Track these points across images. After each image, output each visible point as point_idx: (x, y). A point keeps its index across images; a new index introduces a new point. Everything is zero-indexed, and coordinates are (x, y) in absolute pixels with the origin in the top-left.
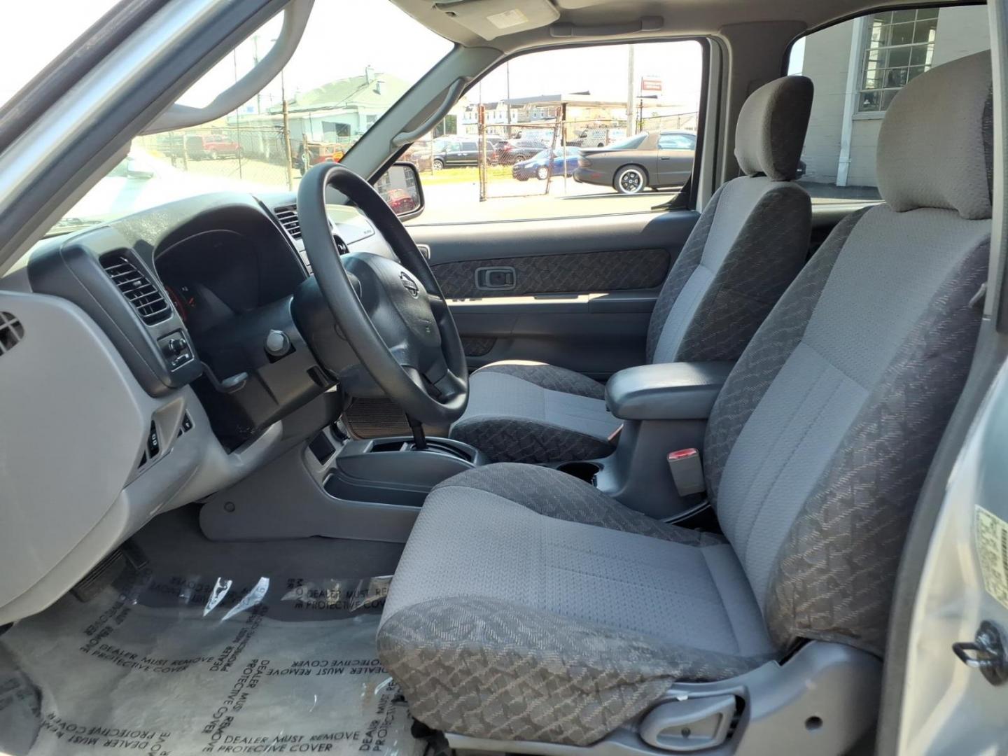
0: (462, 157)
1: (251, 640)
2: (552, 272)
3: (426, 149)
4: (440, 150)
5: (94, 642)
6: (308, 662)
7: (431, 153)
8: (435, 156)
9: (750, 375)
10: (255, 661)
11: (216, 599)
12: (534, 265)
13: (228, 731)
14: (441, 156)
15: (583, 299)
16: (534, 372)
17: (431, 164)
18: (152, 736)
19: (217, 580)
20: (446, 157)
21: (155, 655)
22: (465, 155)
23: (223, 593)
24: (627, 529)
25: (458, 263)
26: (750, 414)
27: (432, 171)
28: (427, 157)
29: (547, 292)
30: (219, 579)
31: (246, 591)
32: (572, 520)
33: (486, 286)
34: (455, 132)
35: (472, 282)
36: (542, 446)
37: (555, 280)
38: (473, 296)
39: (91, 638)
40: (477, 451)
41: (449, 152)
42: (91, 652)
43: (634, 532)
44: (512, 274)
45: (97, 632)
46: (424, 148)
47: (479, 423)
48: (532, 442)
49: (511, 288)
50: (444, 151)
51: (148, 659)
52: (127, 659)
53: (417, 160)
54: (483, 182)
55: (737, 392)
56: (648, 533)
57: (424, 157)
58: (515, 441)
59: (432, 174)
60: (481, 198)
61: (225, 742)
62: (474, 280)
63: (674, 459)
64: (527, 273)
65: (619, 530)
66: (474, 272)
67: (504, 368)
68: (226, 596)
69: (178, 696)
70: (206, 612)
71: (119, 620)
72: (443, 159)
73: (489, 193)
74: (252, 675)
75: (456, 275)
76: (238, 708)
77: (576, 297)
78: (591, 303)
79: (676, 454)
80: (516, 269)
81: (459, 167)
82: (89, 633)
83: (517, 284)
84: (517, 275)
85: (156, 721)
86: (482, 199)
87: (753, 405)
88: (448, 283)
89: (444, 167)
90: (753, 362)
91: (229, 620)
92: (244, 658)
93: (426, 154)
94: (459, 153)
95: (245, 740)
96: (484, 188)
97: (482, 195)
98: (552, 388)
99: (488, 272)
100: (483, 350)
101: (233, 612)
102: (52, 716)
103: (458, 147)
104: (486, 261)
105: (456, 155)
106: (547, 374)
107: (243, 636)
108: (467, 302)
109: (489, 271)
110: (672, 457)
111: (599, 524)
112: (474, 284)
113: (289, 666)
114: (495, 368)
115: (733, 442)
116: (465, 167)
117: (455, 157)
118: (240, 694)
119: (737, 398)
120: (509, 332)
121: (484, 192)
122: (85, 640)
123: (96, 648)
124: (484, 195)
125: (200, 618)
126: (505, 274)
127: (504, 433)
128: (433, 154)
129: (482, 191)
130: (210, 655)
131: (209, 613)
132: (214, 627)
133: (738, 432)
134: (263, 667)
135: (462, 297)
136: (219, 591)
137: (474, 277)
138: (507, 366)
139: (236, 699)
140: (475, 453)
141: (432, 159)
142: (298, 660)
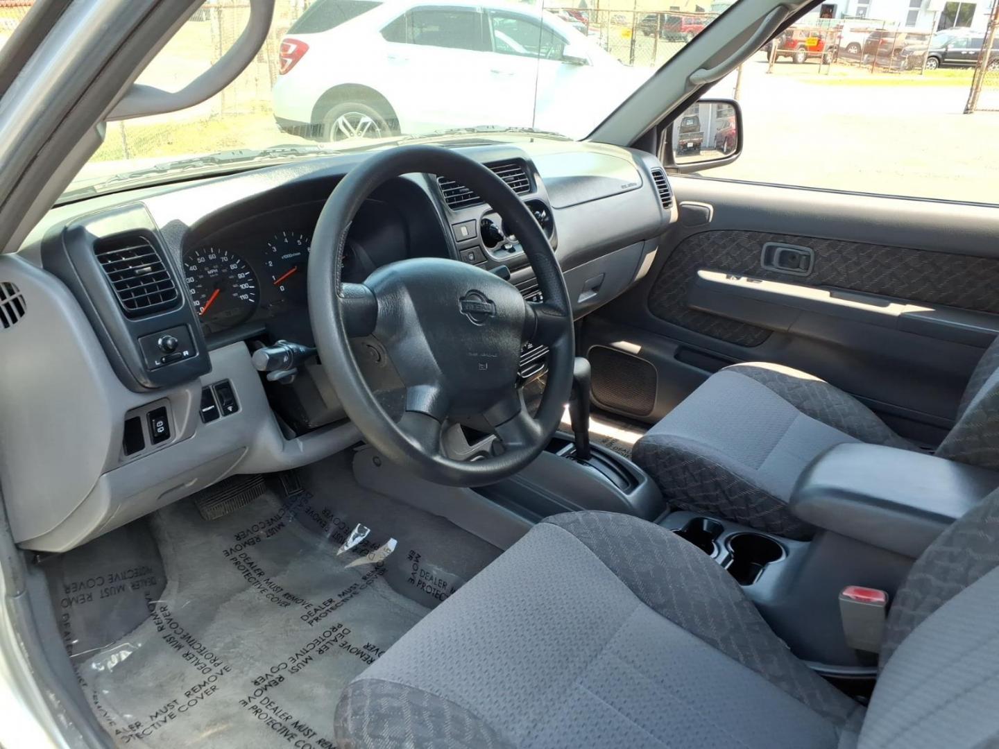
0: (967, 56)
1: (352, 599)
2: (863, 266)
3: (922, 44)
4: (940, 45)
5: (239, 548)
6: (378, 650)
7: (928, 48)
8: (930, 52)
9: (981, 534)
10: (340, 626)
11: (352, 542)
12: (840, 252)
13: (272, 691)
14: (940, 53)
15: (895, 309)
16: (797, 387)
17: (923, 62)
18: (219, 664)
19: (357, 525)
20: (945, 55)
21: (277, 581)
22: (971, 53)
23: (359, 539)
24: (749, 664)
25: (743, 233)
26: (958, 591)
27: (922, 70)
28: (921, 53)
29: (851, 288)
30: (359, 524)
31: (375, 546)
32: (679, 624)
33: (772, 265)
34: (969, 25)
35: (757, 257)
36: (727, 499)
37: (864, 277)
38: (754, 275)
39: (239, 542)
40: (646, 480)
41: (951, 49)
42: (231, 557)
43: (757, 671)
44: (808, 257)
45: (246, 540)
46: (920, 42)
47: (660, 446)
48: (716, 490)
49: (806, 275)
50: (946, 46)
51: (270, 581)
52: (254, 575)
53: (907, 56)
54: (975, 90)
55: (956, 550)
56: (775, 680)
57: (917, 53)
58: (696, 481)
59: (921, 74)
60: (967, 109)
61: (261, 702)
62: (760, 256)
63: (849, 597)
64: (829, 259)
65: (738, 660)
66: (762, 246)
67: (760, 373)
68: (360, 543)
69: (263, 633)
70: (340, 552)
71: (271, 532)
72: (940, 56)
73: (979, 104)
74: (328, 640)
75: (739, 246)
76: (294, 670)
77: (885, 305)
78: (902, 318)
79: (857, 591)
80: (815, 252)
81: (958, 67)
82: (238, 537)
83: (813, 271)
84: (815, 261)
85: (232, 650)
86: (967, 111)
87: (966, 581)
88: (728, 254)
89: (940, 65)
90: (992, 516)
91: (353, 569)
92: (334, 618)
93: (920, 50)
94: (964, 51)
95: (275, 710)
96: (974, 98)
97: (969, 106)
98: (813, 415)
99: (779, 250)
100: (752, 340)
101: (360, 562)
102: (164, 609)
103: (965, 43)
104: (778, 236)
105: (960, 53)
106: (813, 395)
107: (352, 592)
108: (743, 282)
109: (780, 248)
110: (849, 593)
111: (712, 643)
112: (759, 261)
113: (360, 646)
114: (749, 370)
115: (923, 618)
116: (967, 67)
117: (957, 55)
118: (306, 656)
119: (952, 558)
120: (786, 328)
121: (973, 103)
122: (233, 543)
123: (236, 555)
124: (972, 106)
125: (333, 556)
126: (801, 256)
127: (685, 468)
128: (929, 50)
129: (970, 102)
130: (311, 601)
131: (342, 554)
132: (338, 570)
133: (935, 608)
134: (342, 636)
135: (738, 273)
136: (356, 536)
137: (760, 252)
138: (767, 371)
139: (301, 659)
140: (643, 480)
141: (927, 56)
142: (372, 643)
